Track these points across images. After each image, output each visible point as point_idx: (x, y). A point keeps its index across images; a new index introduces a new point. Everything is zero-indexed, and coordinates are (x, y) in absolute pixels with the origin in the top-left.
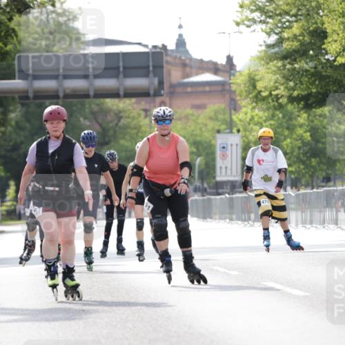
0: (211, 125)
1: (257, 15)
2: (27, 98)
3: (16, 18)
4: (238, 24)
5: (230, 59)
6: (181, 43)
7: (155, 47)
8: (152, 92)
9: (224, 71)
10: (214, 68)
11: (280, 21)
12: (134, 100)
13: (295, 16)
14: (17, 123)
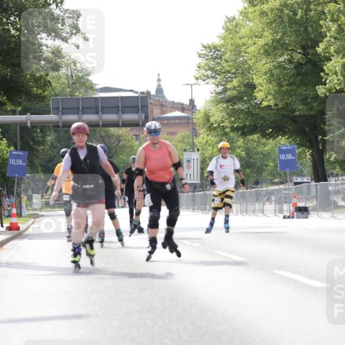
0: (180, 146)
1: (209, 73)
2: (58, 126)
3: (51, 74)
4: (197, 79)
5: (192, 101)
6: (159, 90)
7: (142, 93)
8: (141, 123)
9: (188, 110)
10: (182, 108)
11: (225, 77)
12: (129, 129)
13: (235, 74)
14: (51, 143)
